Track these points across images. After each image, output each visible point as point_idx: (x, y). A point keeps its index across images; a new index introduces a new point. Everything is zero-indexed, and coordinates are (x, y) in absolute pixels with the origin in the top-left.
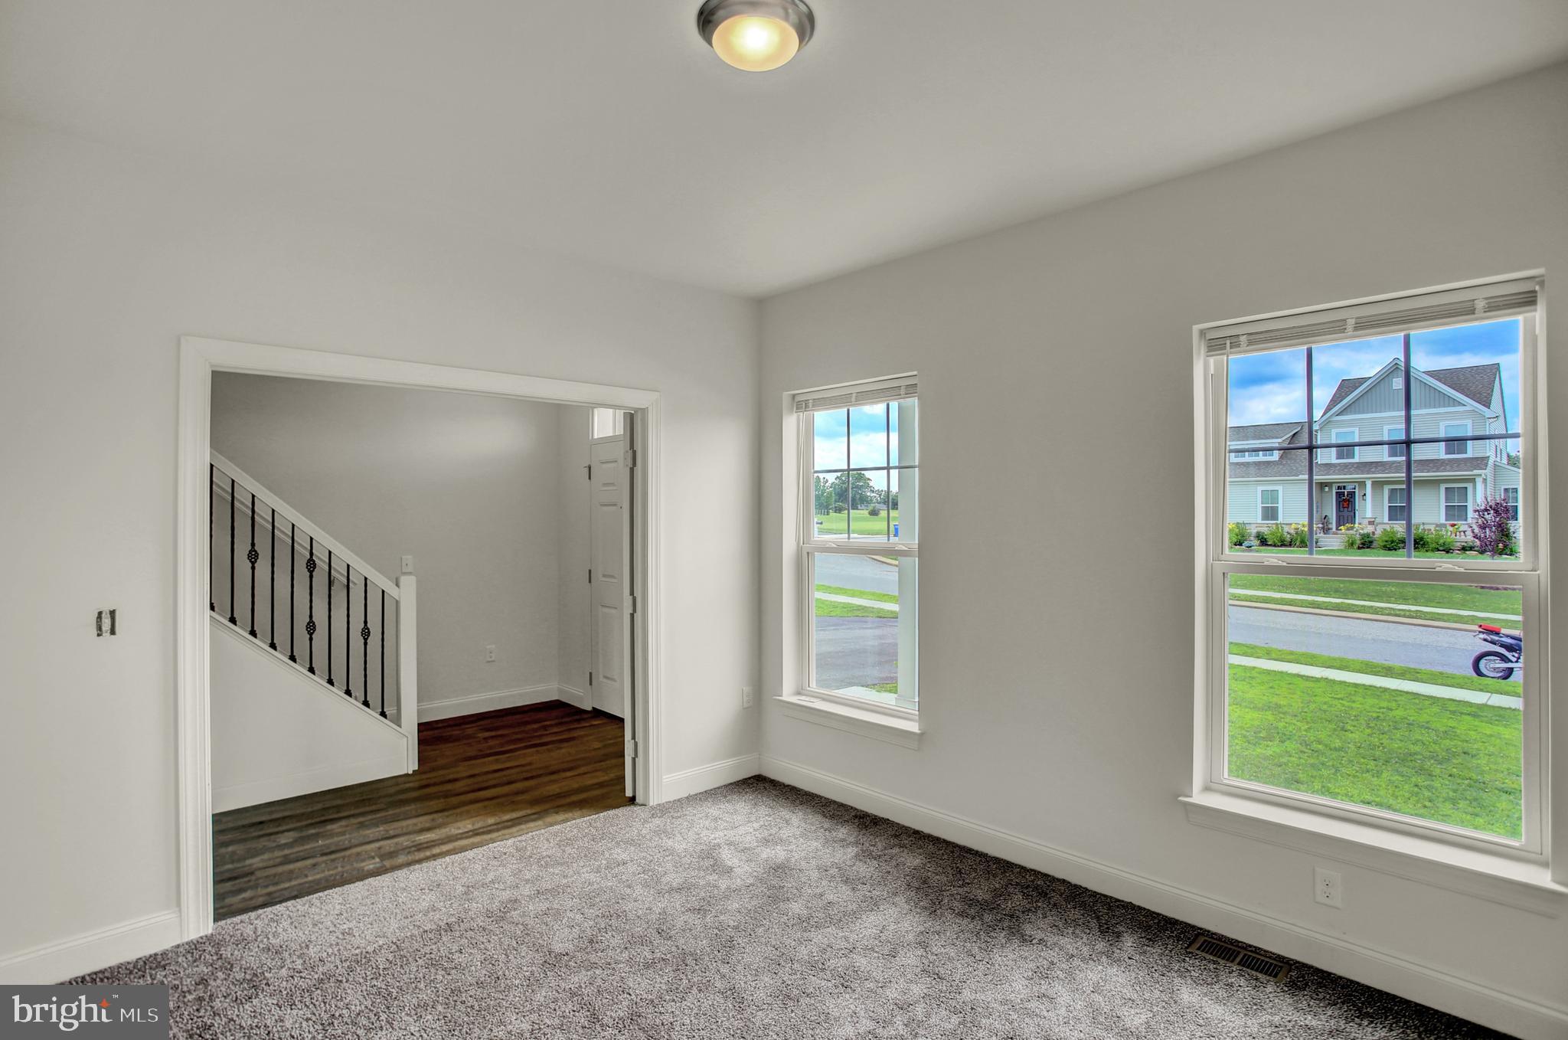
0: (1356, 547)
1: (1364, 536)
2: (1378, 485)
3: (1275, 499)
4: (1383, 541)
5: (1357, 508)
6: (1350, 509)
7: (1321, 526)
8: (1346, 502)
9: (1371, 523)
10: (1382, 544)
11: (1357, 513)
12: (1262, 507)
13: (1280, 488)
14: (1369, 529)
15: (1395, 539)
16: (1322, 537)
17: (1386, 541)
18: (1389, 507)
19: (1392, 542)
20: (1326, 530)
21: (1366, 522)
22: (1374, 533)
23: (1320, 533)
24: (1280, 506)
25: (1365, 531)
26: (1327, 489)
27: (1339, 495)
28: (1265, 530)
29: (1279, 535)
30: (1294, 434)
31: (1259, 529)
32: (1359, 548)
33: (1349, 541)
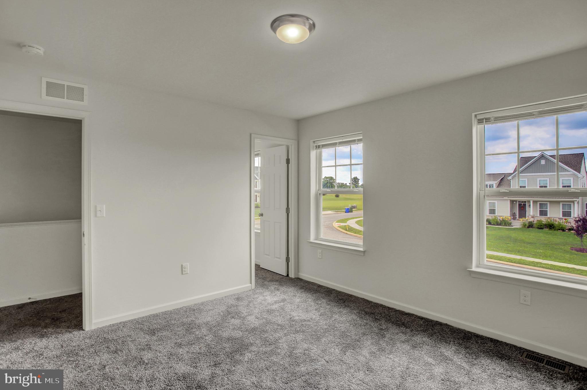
0: (526, 227)
1: (530, 222)
2: (535, 202)
3: (494, 206)
4: (537, 225)
5: (527, 210)
6: (524, 210)
7: (512, 217)
8: (523, 207)
9: (532, 217)
10: (537, 226)
11: (527, 212)
12: (489, 209)
13: (496, 202)
14: (532, 220)
15: (542, 224)
16: (513, 222)
17: (539, 225)
18: (540, 210)
19: (541, 226)
20: (514, 219)
21: (530, 217)
22: (533, 221)
23: (512, 220)
24: (496, 209)
25: (530, 220)
26: (515, 202)
27: (520, 205)
28: (490, 218)
29: (496, 221)
30: (502, 179)
31: (488, 218)
32: (528, 227)
33: (524, 224)
